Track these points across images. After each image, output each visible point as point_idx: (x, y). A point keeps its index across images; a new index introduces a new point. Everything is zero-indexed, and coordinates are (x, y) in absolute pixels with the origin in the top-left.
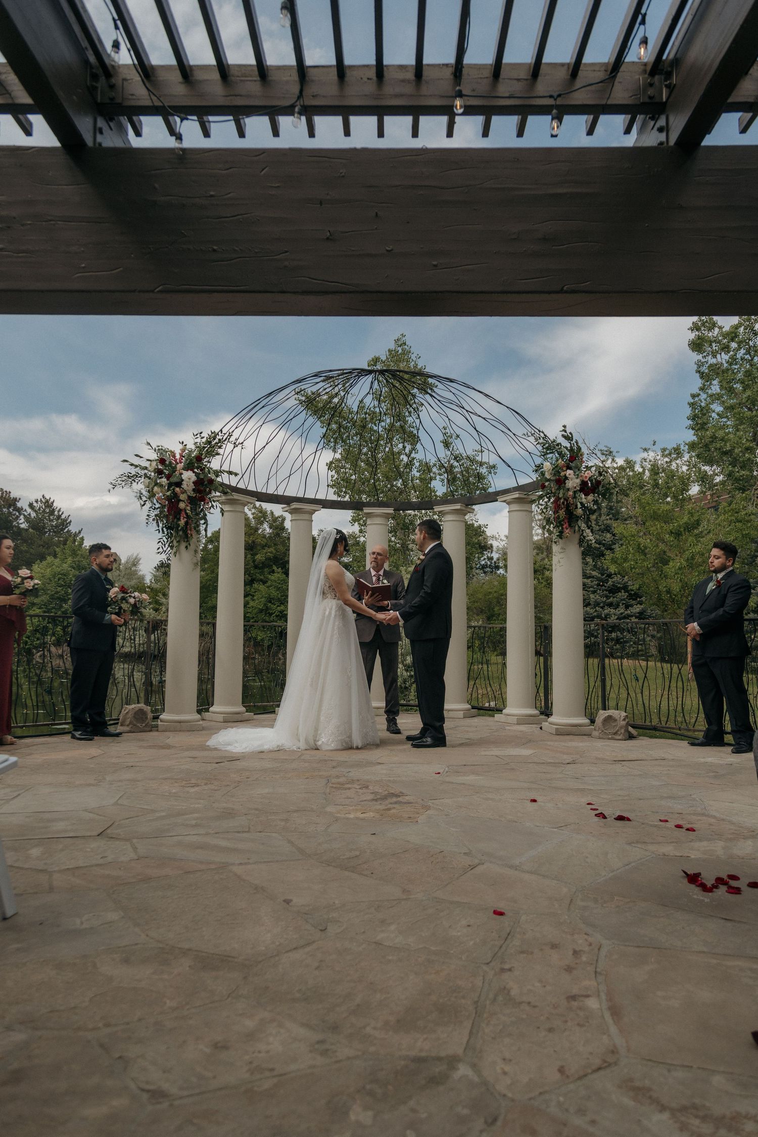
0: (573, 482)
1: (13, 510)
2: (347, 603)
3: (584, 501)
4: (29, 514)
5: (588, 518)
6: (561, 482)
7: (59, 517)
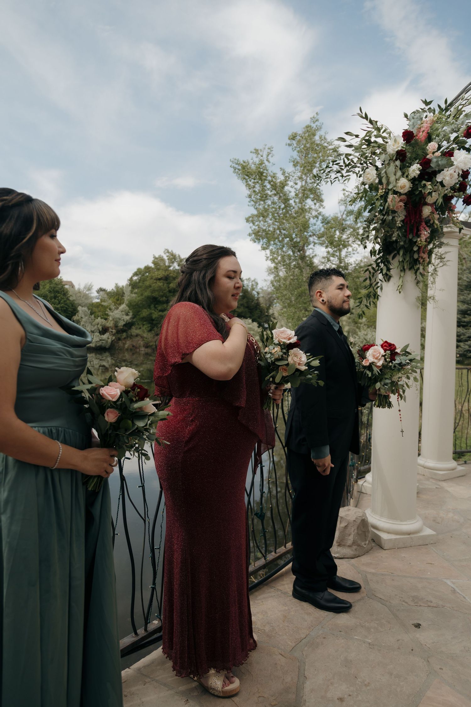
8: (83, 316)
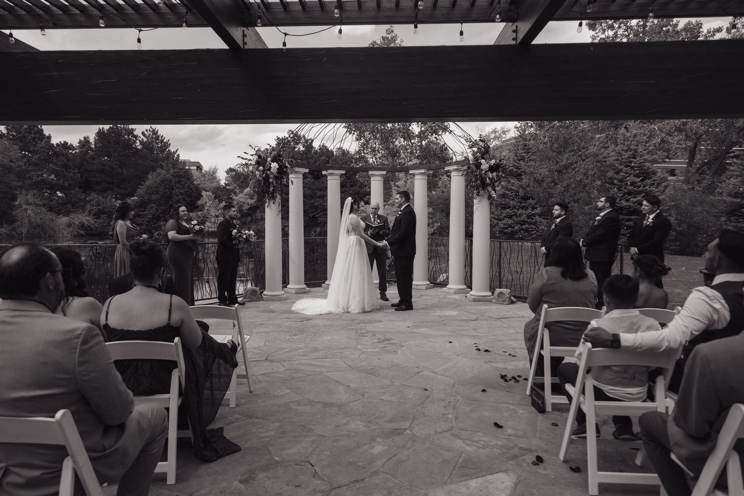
0: (485, 165)
1: (132, 137)
2: (362, 237)
3: (491, 176)
4: (143, 140)
5: (494, 185)
6: (478, 165)
7: (162, 141)
8: (207, 201)
